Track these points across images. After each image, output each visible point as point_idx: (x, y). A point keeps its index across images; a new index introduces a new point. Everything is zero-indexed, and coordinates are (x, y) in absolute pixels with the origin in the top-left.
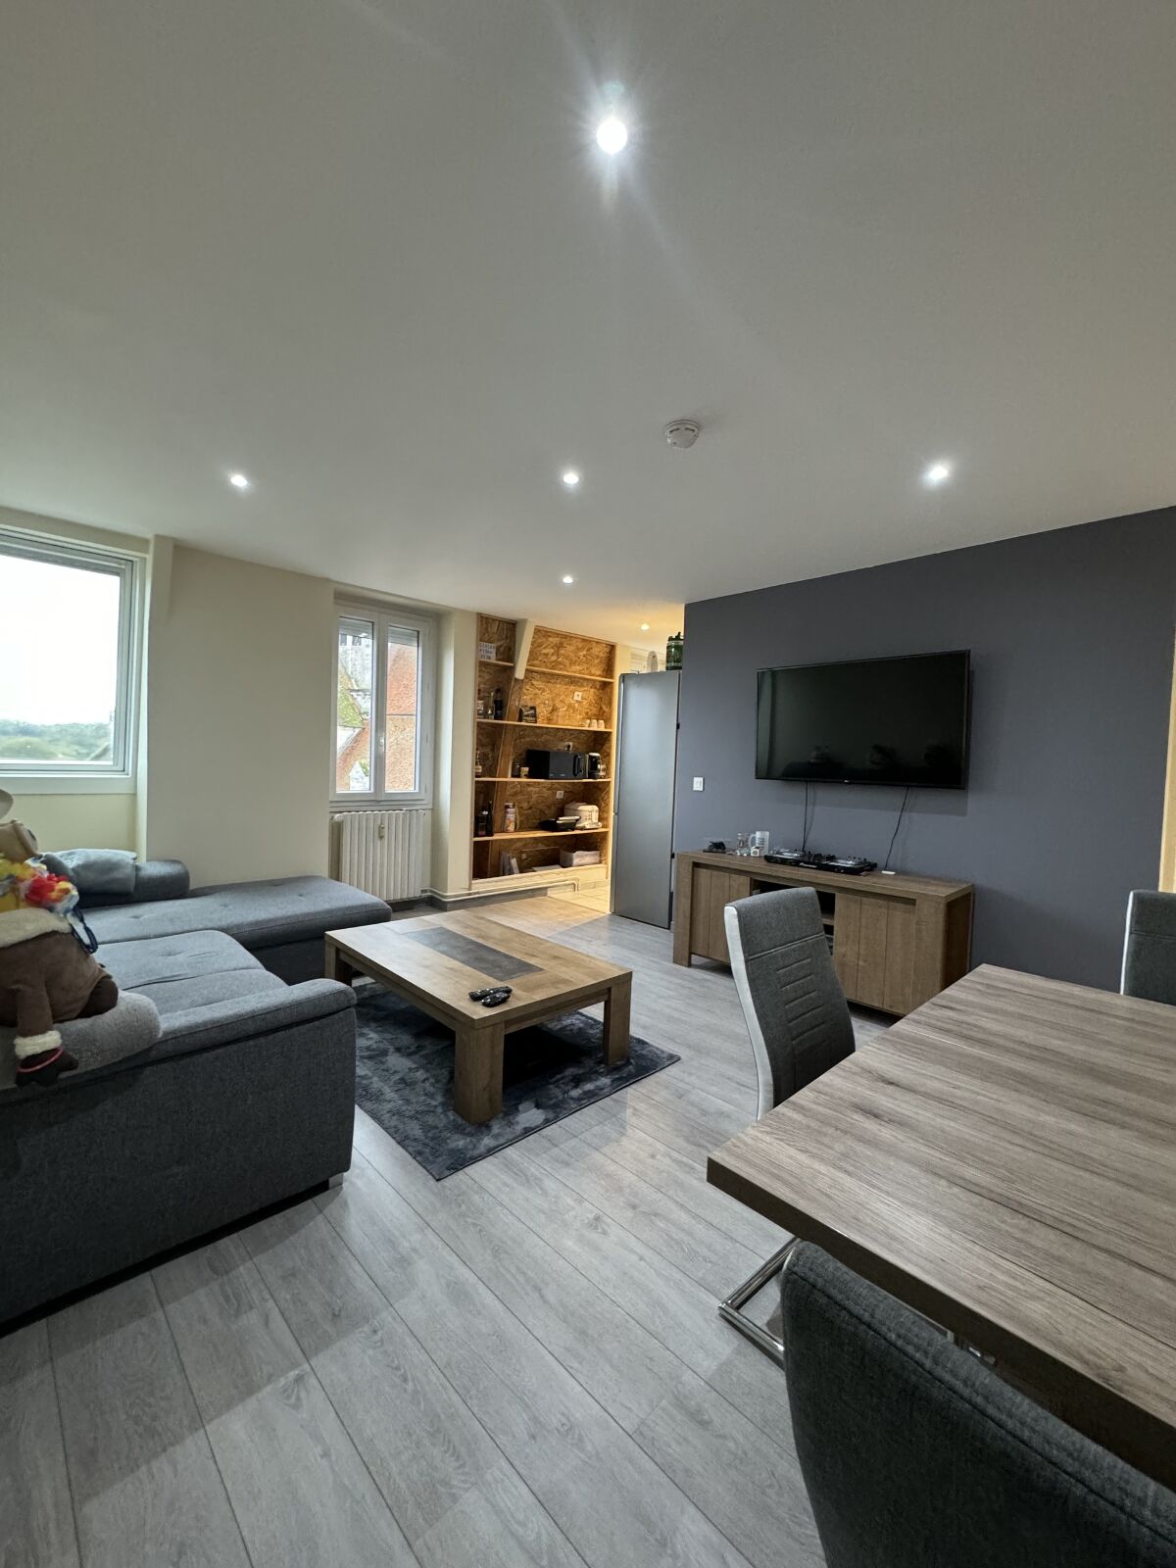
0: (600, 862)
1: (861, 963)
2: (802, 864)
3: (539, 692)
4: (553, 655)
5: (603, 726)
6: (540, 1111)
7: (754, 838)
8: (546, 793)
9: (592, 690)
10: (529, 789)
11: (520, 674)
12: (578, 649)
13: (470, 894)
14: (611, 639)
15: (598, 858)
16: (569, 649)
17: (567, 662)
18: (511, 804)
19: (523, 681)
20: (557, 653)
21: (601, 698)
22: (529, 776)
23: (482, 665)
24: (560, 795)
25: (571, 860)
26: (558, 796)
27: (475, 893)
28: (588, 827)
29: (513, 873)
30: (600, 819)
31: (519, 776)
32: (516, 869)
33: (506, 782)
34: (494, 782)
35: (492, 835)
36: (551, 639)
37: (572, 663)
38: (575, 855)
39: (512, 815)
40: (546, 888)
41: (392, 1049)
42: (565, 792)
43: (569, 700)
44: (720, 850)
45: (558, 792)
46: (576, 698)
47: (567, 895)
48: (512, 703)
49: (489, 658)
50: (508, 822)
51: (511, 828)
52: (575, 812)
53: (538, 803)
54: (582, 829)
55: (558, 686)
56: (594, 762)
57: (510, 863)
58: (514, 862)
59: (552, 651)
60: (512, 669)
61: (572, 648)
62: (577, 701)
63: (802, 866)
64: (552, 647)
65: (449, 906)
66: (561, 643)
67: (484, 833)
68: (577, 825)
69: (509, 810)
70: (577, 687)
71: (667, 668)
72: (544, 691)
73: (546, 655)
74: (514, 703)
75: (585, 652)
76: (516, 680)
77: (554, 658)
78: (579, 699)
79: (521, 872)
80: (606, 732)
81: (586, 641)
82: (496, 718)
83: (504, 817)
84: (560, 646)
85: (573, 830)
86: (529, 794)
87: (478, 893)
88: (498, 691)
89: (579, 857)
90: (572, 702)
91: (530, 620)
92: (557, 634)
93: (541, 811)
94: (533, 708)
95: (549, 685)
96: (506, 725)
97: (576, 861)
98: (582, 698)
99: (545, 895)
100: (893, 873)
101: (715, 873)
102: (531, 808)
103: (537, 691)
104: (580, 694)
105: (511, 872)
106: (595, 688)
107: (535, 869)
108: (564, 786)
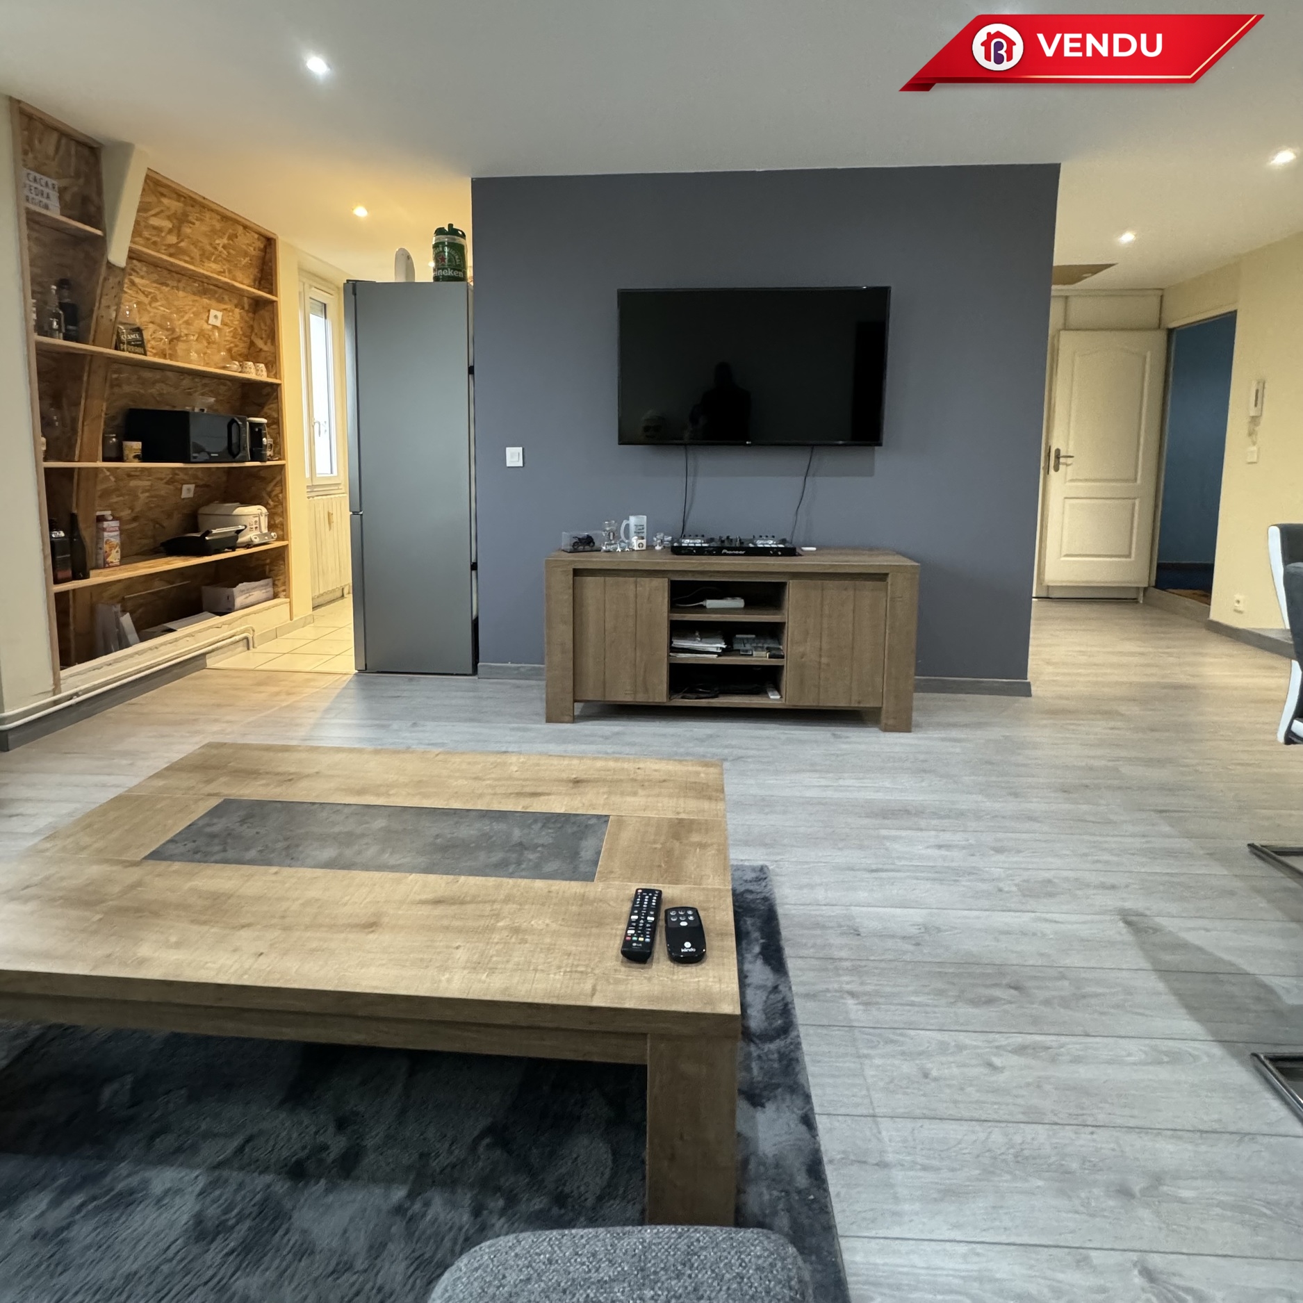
0: (275, 596)
1: (824, 660)
2: (724, 551)
3: (146, 300)
4: (170, 231)
5: (265, 373)
6: (770, 1108)
7: (627, 526)
8: (164, 490)
9: (237, 311)
10: (133, 483)
11: (118, 254)
12: (214, 231)
13: (55, 703)
14: (268, 225)
15: (270, 590)
16: (198, 229)
17: (196, 253)
18: (108, 513)
19: (123, 270)
20: (177, 230)
21: (252, 327)
22: (144, 457)
23: (34, 221)
24: (188, 491)
25: (231, 599)
26: (185, 495)
27: (70, 697)
28: (257, 541)
29: (128, 645)
30: (271, 527)
31: (120, 459)
32: (132, 635)
33: (96, 469)
34: (72, 469)
35: (86, 576)
36: (165, 201)
37: (205, 256)
38: (236, 590)
39: (112, 534)
40: (204, 654)
41: (281, 1187)
42: (196, 486)
43: (199, 324)
44: (587, 548)
45: (185, 487)
46: (212, 321)
47: (235, 660)
48: (103, 312)
49: (46, 207)
50: (106, 548)
51: (114, 557)
52: (229, 519)
53: (151, 509)
54: (248, 545)
55: (181, 294)
56: (257, 432)
57: (118, 624)
58: (126, 620)
59: (170, 225)
60: (100, 244)
61: (204, 228)
62: (215, 327)
63: (725, 554)
64: (169, 218)
65: (11, 737)
66: (185, 214)
67: (69, 573)
68: (240, 540)
69: (106, 524)
70: (213, 303)
71: (436, 279)
72: (155, 299)
73: (158, 229)
74: (105, 312)
75: (225, 241)
76: (110, 266)
77: (172, 239)
78: (218, 323)
79: (142, 639)
80: (272, 385)
81: (229, 219)
82: (65, 338)
83: (98, 538)
84: (180, 220)
85: (233, 549)
86: (133, 493)
87: (77, 694)
88: (63, 284)
89: (244, 593)
90: (206, 326)
91: (139, 147)
92: (179, 195)
93: (155, 521)
94: (138, 330)
95: (165, 289)
96: (93, 355)
97: (239, 601)
98: (223, 323)
99: (204, 667)
100: (814, 549)
101: (610, 580)
102: (135, 519)
103: (142, 298)
104: (220, 314)
105: (123, 644)
106: (243, 308)
107: (170, 625)
108: (193, 477)
